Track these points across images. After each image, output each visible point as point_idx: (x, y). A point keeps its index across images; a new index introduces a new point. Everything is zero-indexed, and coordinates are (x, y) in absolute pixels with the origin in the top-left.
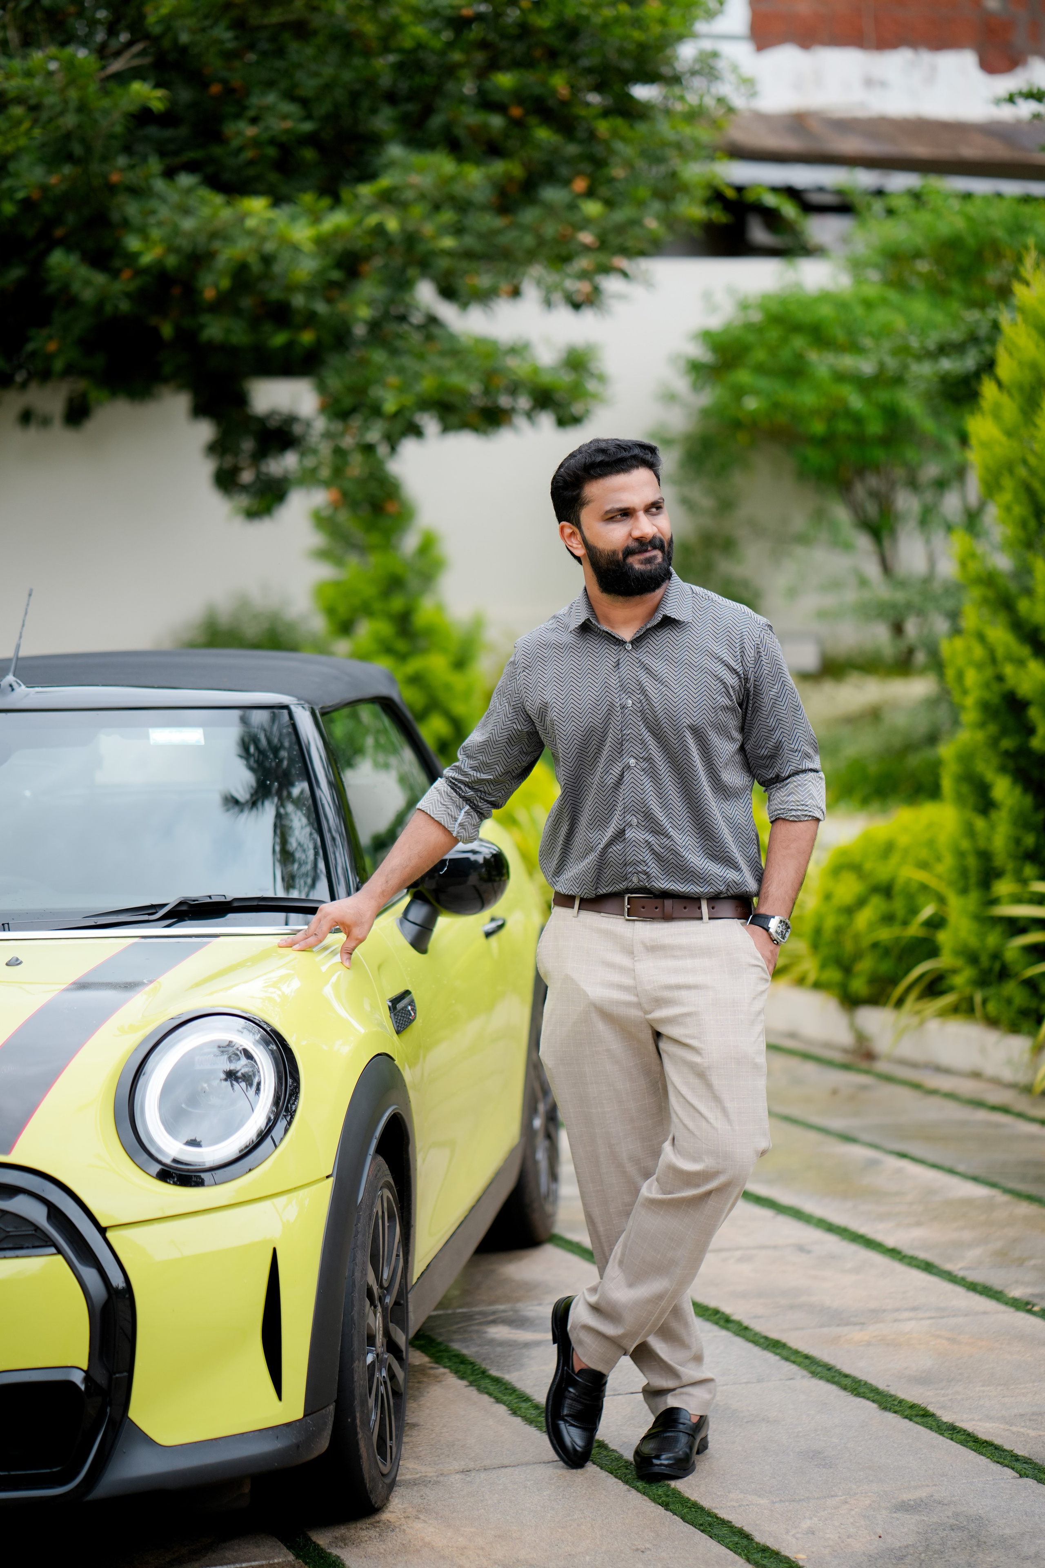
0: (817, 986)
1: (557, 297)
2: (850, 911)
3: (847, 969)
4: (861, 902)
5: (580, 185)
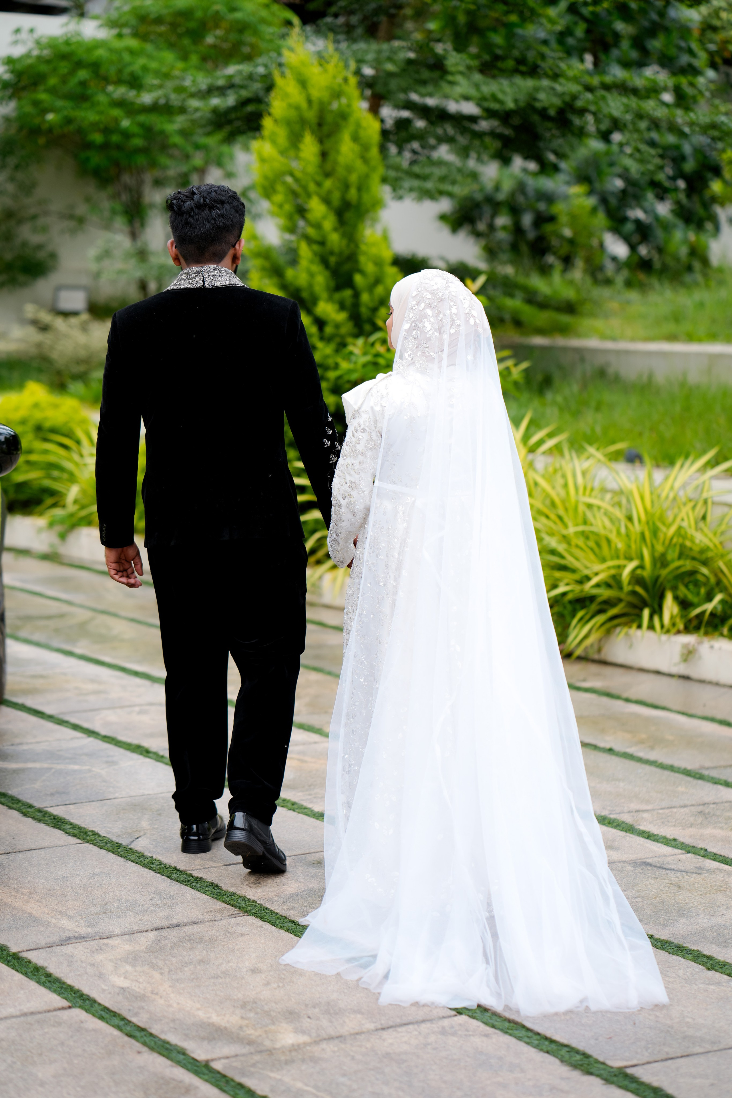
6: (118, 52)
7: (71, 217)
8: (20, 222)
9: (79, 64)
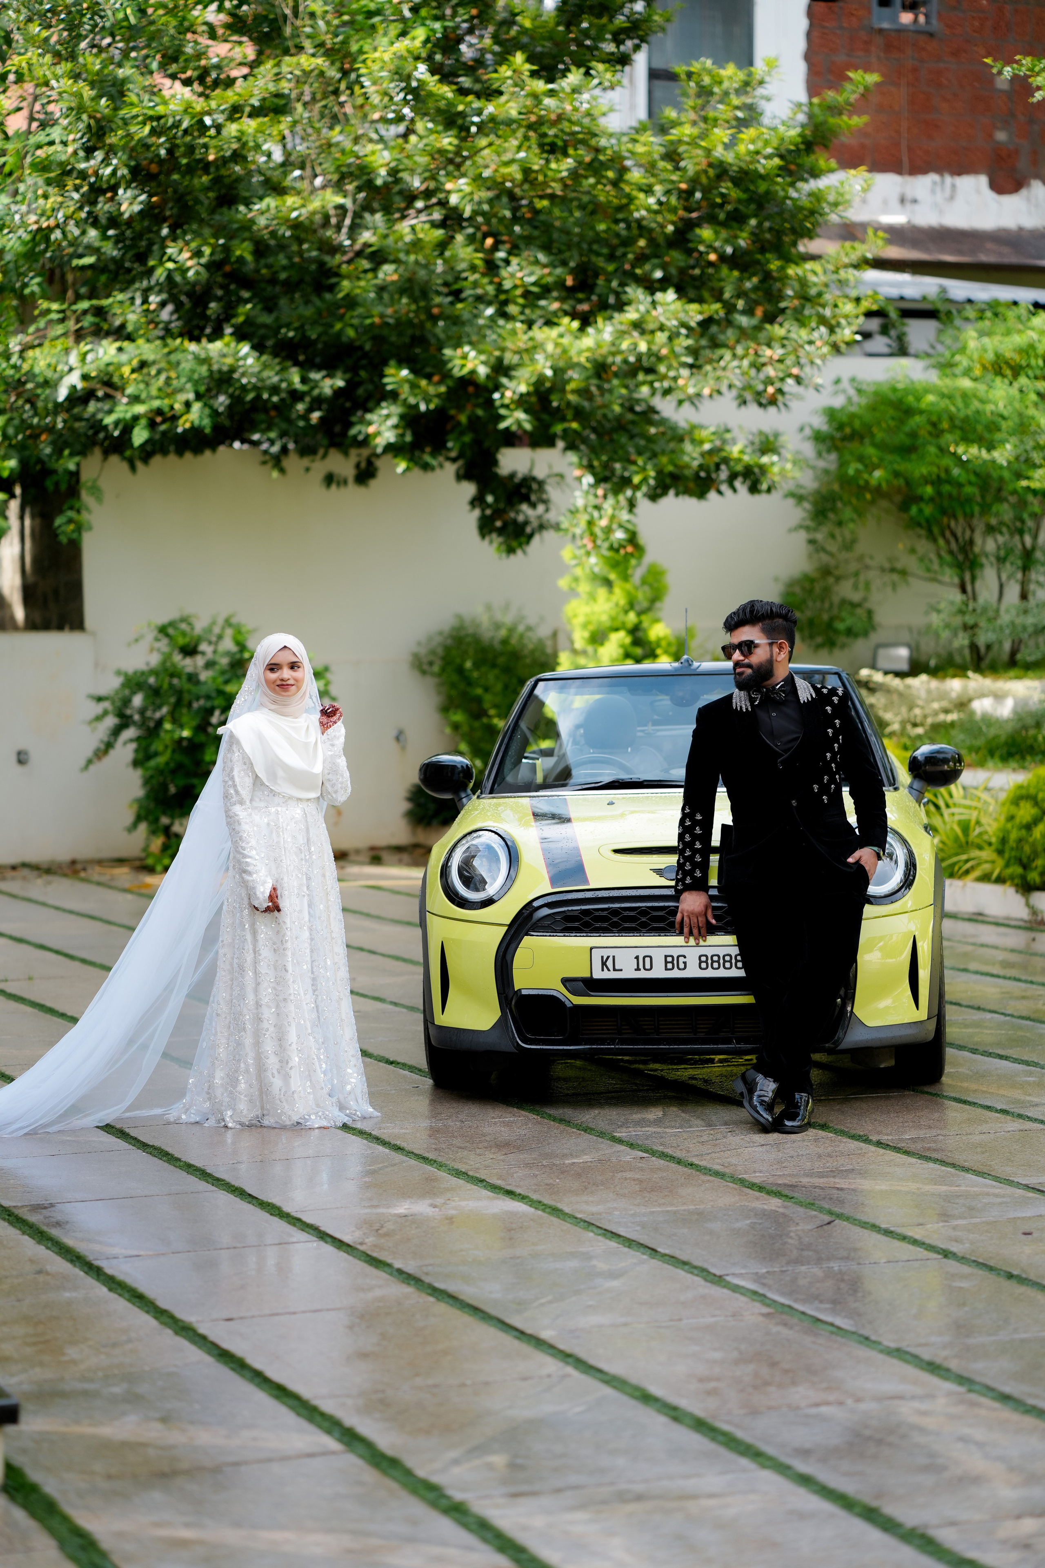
0: (1000, 880)
1: (748, 396)
2: (1028, 827)
3: (1025, 867)
4: (1036, 821)
5: (759, 312)
6: (950, 397)
7: (893, 570)
8: (838, 579)
9: (909, 412)
